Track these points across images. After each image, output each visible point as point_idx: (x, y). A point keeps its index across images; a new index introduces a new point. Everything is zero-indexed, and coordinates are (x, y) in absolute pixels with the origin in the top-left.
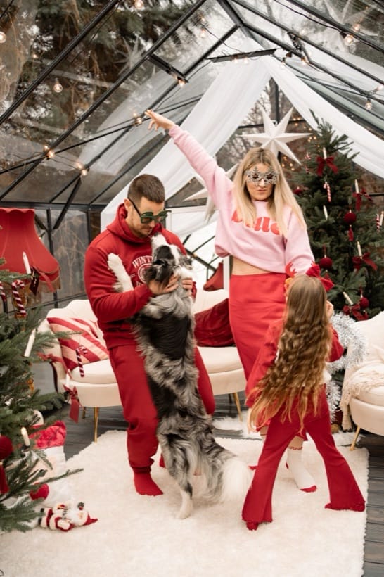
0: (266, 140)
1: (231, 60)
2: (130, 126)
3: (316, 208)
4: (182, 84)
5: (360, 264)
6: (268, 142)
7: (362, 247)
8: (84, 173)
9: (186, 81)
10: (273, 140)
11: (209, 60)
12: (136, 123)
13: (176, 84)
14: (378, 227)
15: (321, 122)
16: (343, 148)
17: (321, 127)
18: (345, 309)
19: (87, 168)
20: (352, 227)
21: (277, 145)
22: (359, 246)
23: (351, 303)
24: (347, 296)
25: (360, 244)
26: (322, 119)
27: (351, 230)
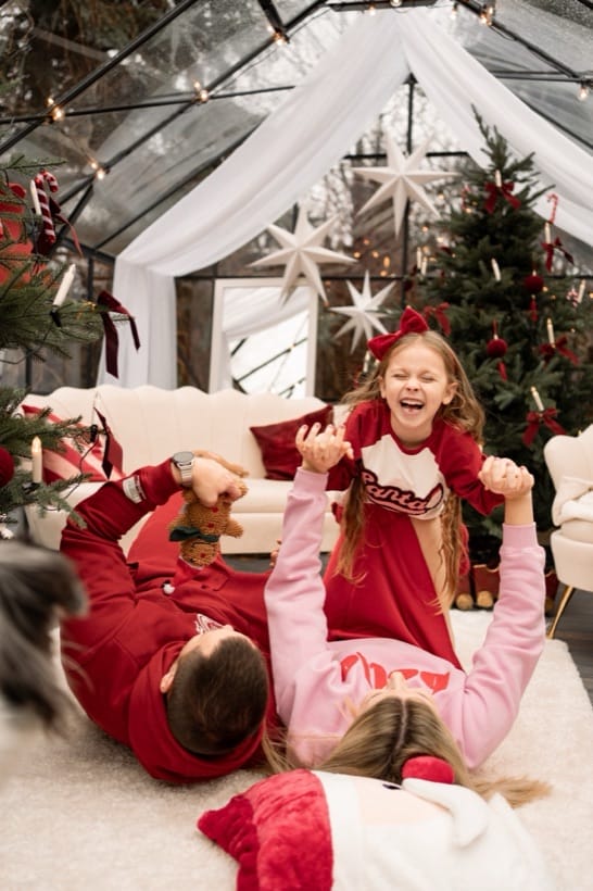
0: (388, 177)
1: (363, 11)
2: (188, 104)
3: (481, 263)
4: (280, 42)
5: (549, 353)
6: (393, 180)
7: (556, 328)
8: (101, 175)
9: (287, 39)
10: (401, 178)
11: (328, 8)
12: (198, 101)
13: (271, 41)
14: (575, 304)
15: (492, 134)
16: (524, 180)
17: (490, 144)
18: (530, 417)
19: (107, 168)
20: (537, 300)
21: (407, 187)
22: (550, 327)
23: (541, 408)
24: (536, 394)
25: (553, 324)
26: (495, 129)
27: (534, 303)
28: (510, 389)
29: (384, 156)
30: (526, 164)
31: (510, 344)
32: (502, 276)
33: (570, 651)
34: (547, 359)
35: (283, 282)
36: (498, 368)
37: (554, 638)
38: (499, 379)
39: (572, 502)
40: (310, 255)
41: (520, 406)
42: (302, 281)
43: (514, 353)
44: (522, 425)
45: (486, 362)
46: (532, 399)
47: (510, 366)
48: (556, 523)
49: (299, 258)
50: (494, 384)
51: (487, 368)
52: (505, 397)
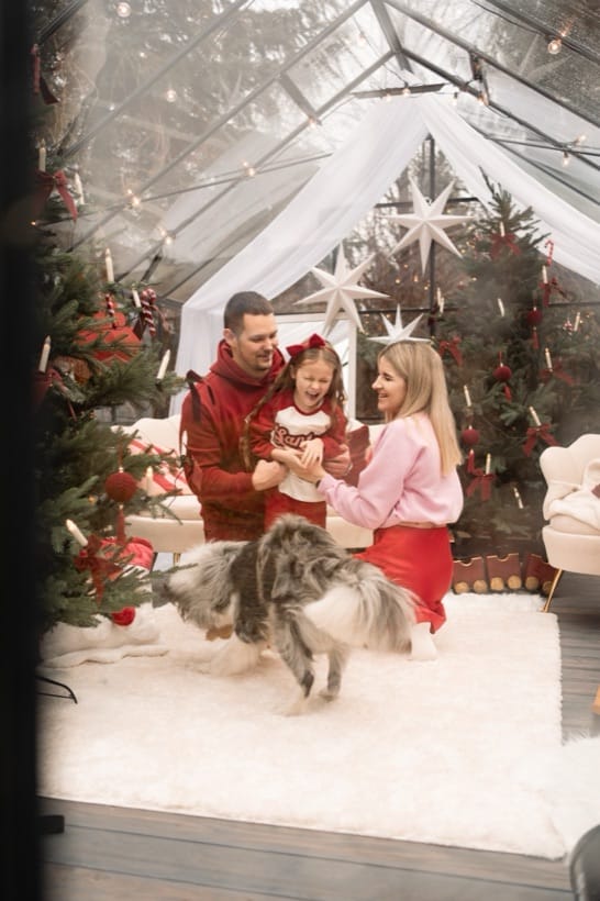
0: (415, 222)
1: (381, 97)
2: (238, 180)
3: (489, 302)
4: (313, 125)
5: (548, 376)
6: (418, 225)
7: (552, 356)
8: (169, 241)
9: (319, 123)
10: (425, 223)
12: (247, 177)
13: (306, 125)
14: (571, 334)
16: (526, 228)
17: (496, 198)
18: (530, 432)
19: (173, 234)
20: (537, 331)
21: (430, 230)
22: (548, 354)
23: (539, 424)
24: (534, 413)
25: (550, 352)
26: (499, 185)
27: (535, 334)
28: (515, 408)
29: (410, 204)
30: (528, 213)
31: (514, 370)
32: (506, 312)
33: (559, 621)
34: (546, 382)
35: (325, 317)
36: (503, 391)
37: (548, 611)
38: (505, 400)
39: (557, 501)
40: (349, 293)
41: (522, 423)
42: (343, 315)
43: (518, 378)
44: (524, 439)
45: (496, 385)
46: (531, 416)
47: (514, 389)
48: (546, 518)
49: (339, 297)
50: (501, 404)
51: (495, 391)
52: (510, 415)
